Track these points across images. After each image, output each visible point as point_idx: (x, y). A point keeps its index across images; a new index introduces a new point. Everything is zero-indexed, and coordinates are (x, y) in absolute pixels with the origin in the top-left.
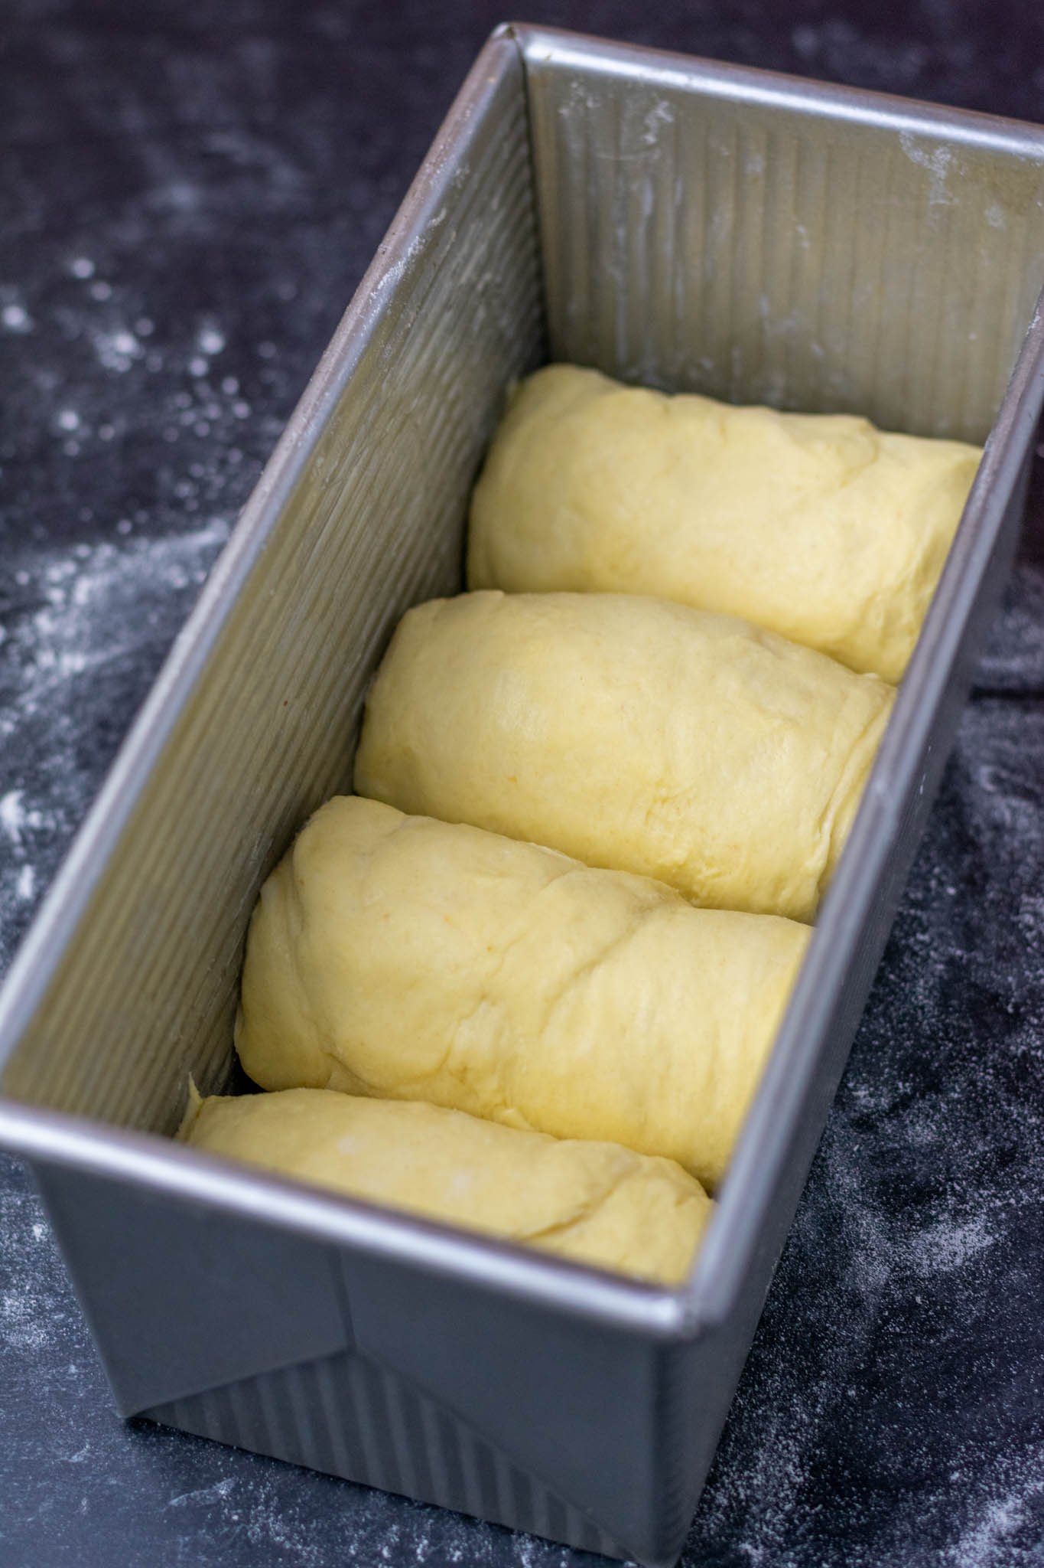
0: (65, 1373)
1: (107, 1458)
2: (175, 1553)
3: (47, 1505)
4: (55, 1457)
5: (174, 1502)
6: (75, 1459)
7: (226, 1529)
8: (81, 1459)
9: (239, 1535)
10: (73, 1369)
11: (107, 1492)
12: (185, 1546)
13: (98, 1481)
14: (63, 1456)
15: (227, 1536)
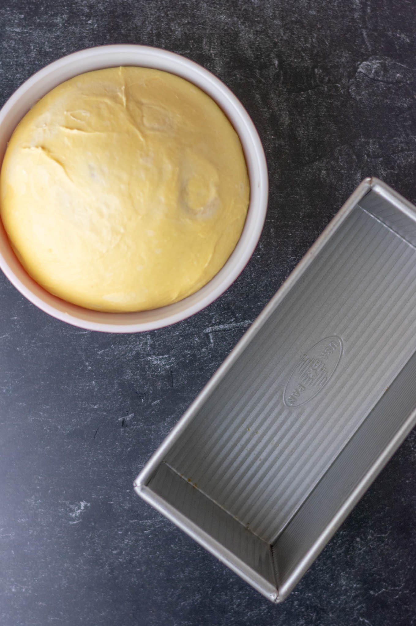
0: (92, 384)
1: (103, 407)
2: (120, 433)
3: (89, 419)
4: (90, 406)
5: (119, 419)
6: (95, 407)
7: (132, 427)
8: (97, 407)
9: (135, 429)
10: (94, 382)
11: (103, 416)
12: (123, 431)
13: (101, 413)
14: (92, 406)
15: (132, 429)
